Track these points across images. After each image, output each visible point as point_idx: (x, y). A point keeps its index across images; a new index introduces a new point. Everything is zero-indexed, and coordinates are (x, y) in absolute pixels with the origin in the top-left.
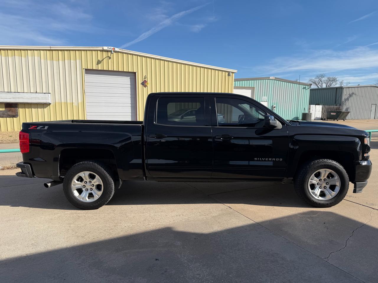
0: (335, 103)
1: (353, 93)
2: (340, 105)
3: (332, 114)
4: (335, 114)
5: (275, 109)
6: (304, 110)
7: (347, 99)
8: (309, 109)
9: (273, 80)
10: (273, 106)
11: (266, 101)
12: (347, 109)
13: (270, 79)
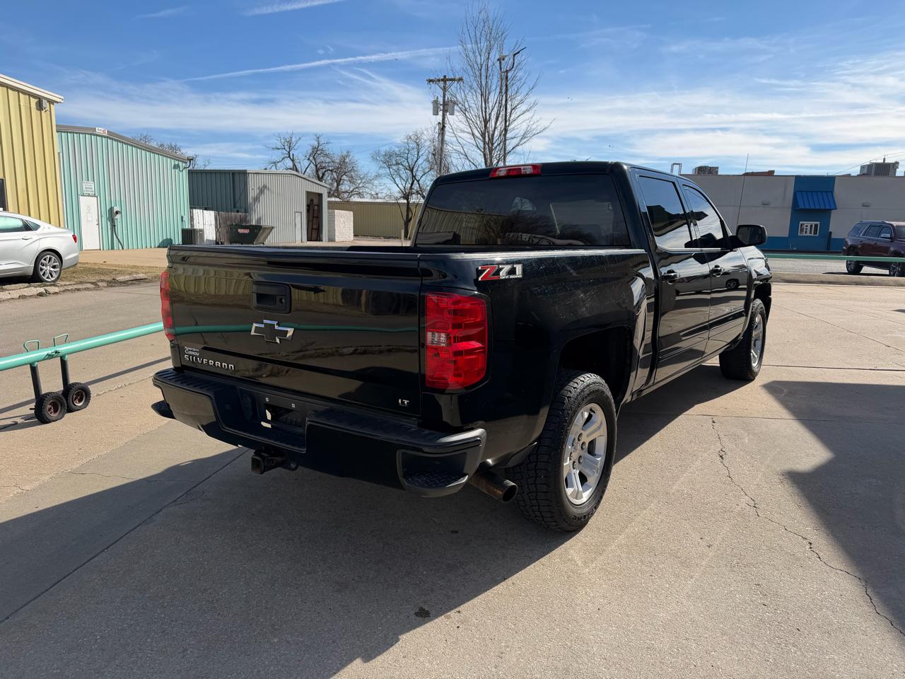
0: (235, 207)
1: (265, 187)
2: (246, 212)
3: (241, 231)
4: (247, 231)
5: (118, 216)
6: (182, 220)
7: (257, 199)
8: (192, 219)
9: (105, 137)
10: (111, 209)
11: (94, 196)
12: (259, 220)
13: (97, 135)
